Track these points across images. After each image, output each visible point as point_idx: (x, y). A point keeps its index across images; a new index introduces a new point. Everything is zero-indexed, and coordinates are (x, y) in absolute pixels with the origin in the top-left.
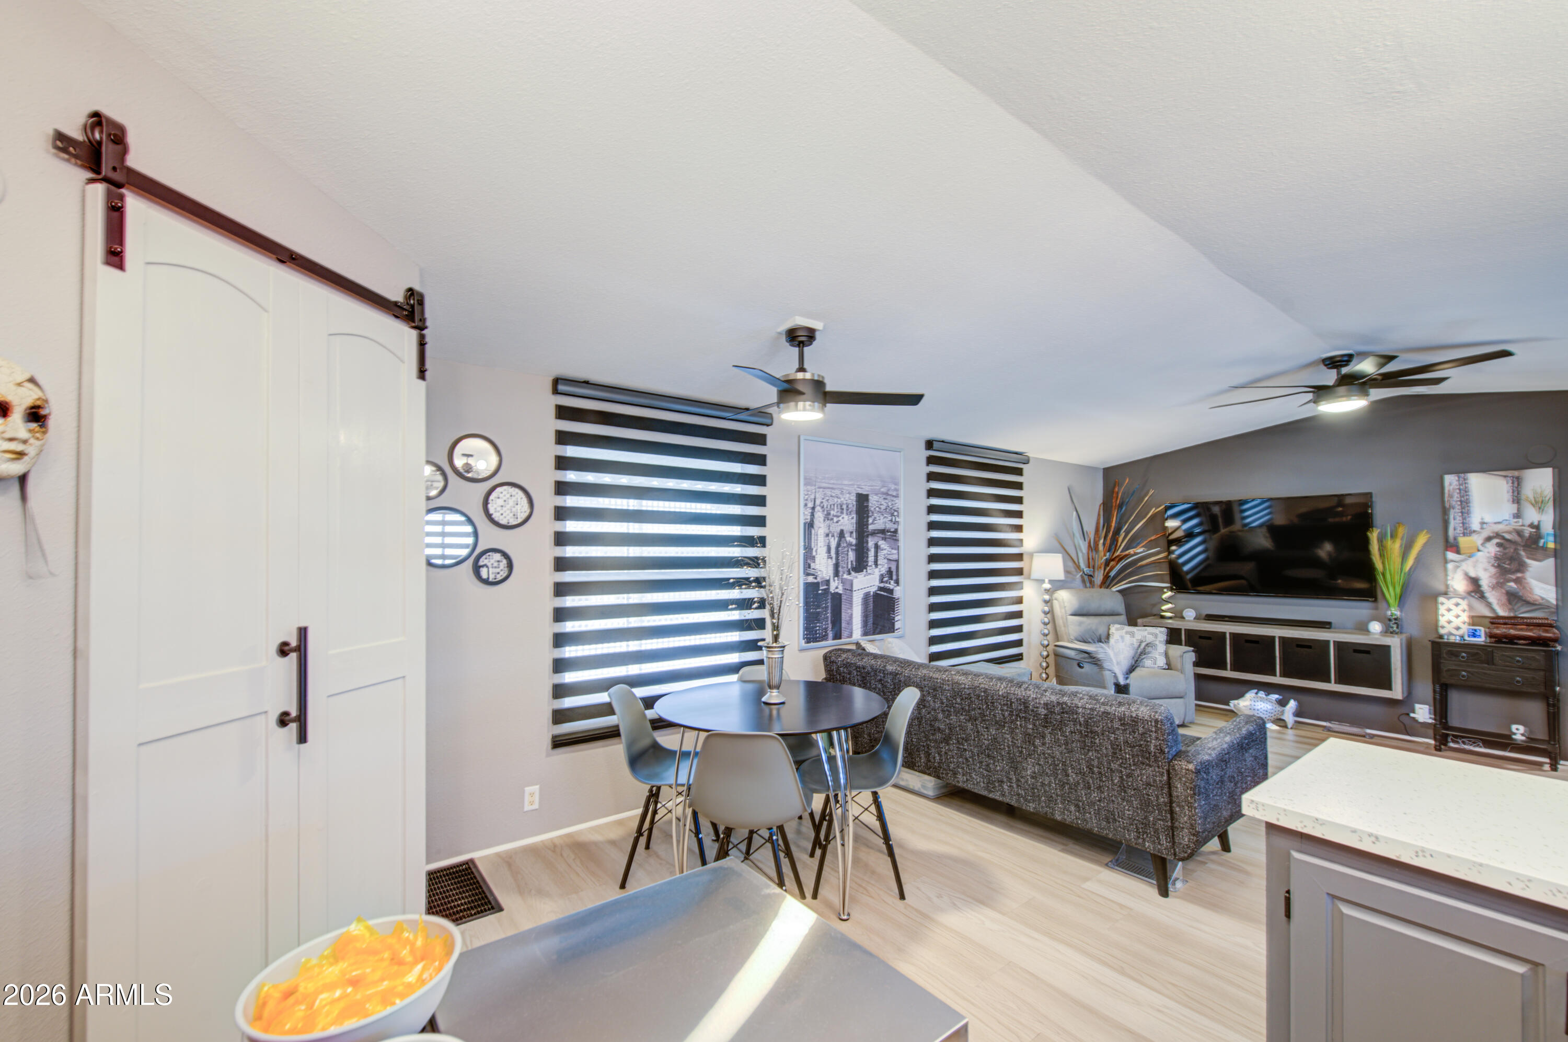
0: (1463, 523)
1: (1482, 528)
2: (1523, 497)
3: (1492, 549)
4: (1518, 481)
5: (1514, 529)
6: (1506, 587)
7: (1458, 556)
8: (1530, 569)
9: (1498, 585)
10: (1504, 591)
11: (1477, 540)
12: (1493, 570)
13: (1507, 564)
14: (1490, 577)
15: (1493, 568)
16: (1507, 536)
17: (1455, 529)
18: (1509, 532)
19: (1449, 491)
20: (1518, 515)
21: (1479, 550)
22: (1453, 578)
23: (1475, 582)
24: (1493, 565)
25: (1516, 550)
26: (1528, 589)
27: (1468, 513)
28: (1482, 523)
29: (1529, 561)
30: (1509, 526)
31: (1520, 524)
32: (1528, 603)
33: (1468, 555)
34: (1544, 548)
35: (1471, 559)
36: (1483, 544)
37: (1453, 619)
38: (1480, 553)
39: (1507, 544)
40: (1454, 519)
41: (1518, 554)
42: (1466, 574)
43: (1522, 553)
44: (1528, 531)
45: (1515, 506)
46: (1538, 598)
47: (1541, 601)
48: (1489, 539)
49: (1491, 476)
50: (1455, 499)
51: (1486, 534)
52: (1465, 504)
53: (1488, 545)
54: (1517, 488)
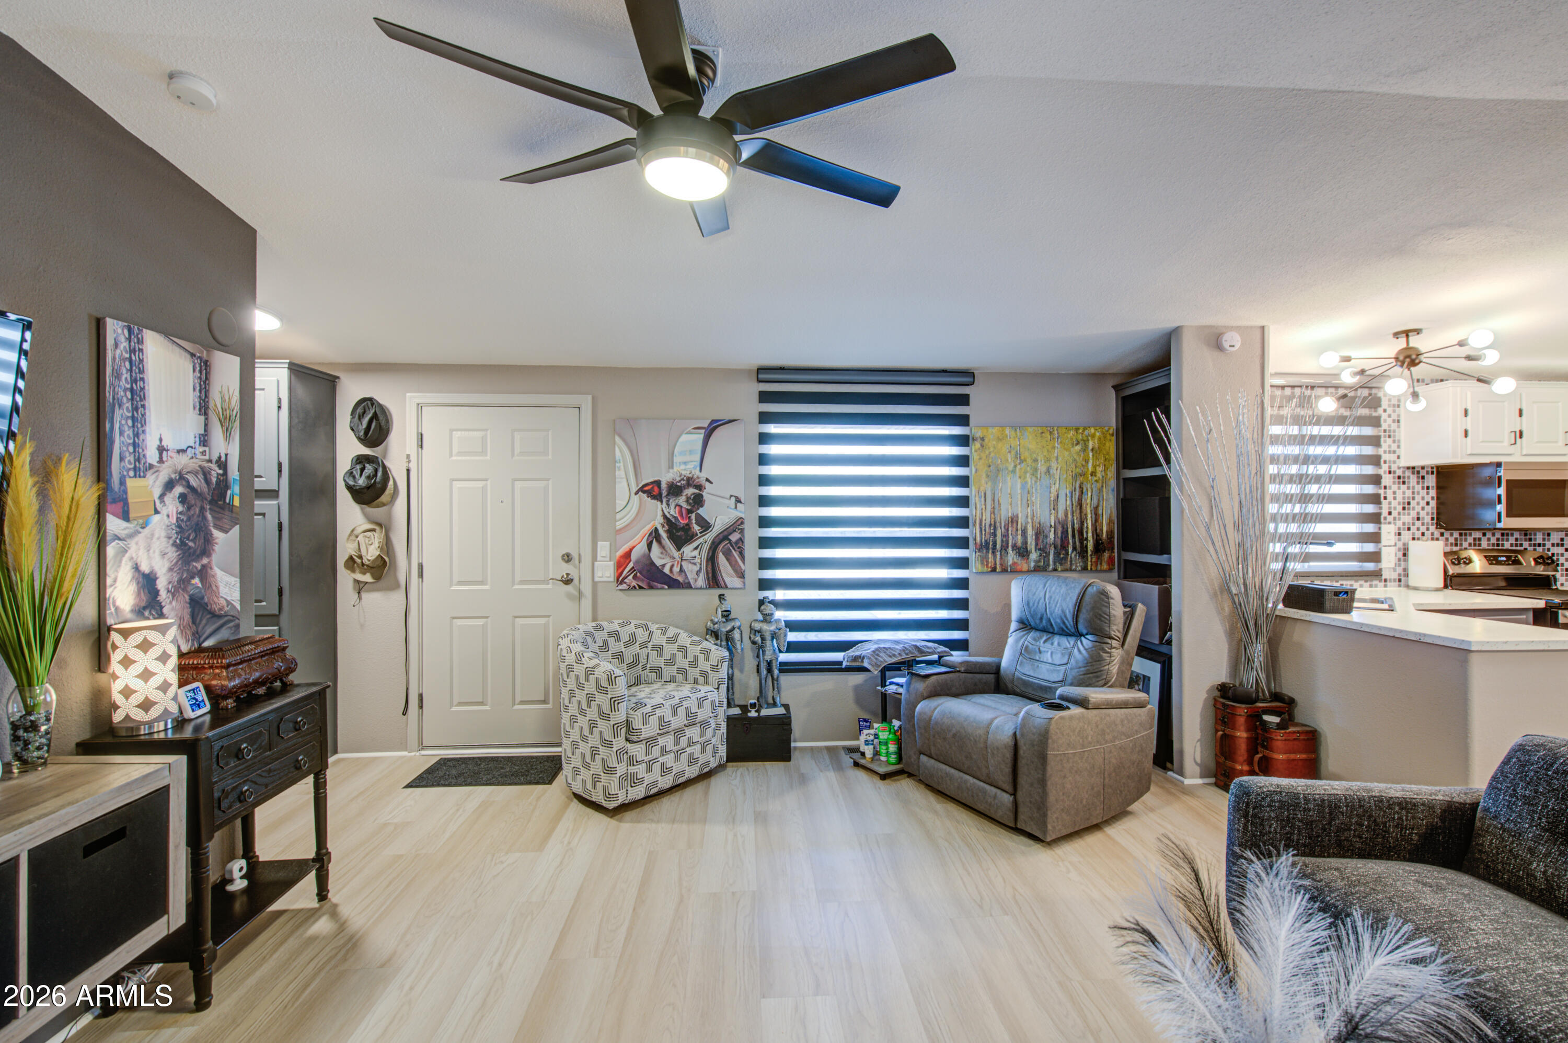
0: (135, 445)
1: (161, 461)
2: (211, 405)
3: (172, 507)
4: (206, 369)
5: (200, 466)
6: (190, 588)
7: (124, 524)
8: (217, 548)
9: (182, 584)
10: (187, 598)
11: (153, 484)
12: (173, 554)
13: (191, 541)
14: (171, 569)
15: (174, 549)
16: (194, 482)
17: (122, 459)
18: (195, 473)
19: (114, 359)
20: (204, 440)
21: (157, 512)
22: (115, 581)
23: (147, 582)
24: (174, 544)
25: (202, 509)
26: (214, 588)
27: (144, 424)
28: (161, 449)
29: (216, 533)
30: (194, 460)
31: (207, 457)
32: (215, 616)
33: (141, 521)
34: (231, 507)
35: (146, 532)
36: (162, 497)
37: (137, 684)
38: (156, 518)
39: (191, 498)
40: (121, 434)
41: (205, 518)
42: (136, 568)
43: (209, 517)
44: (216, 471)
45: (203, 418)
46: (224, 603)
47: (226, 609)
48: (169, 485)
49: (170, 345)
50: (123, 383)
51: (165, 473)
52: (138, 396)
53: (168, 498)
54: (205, 383)
